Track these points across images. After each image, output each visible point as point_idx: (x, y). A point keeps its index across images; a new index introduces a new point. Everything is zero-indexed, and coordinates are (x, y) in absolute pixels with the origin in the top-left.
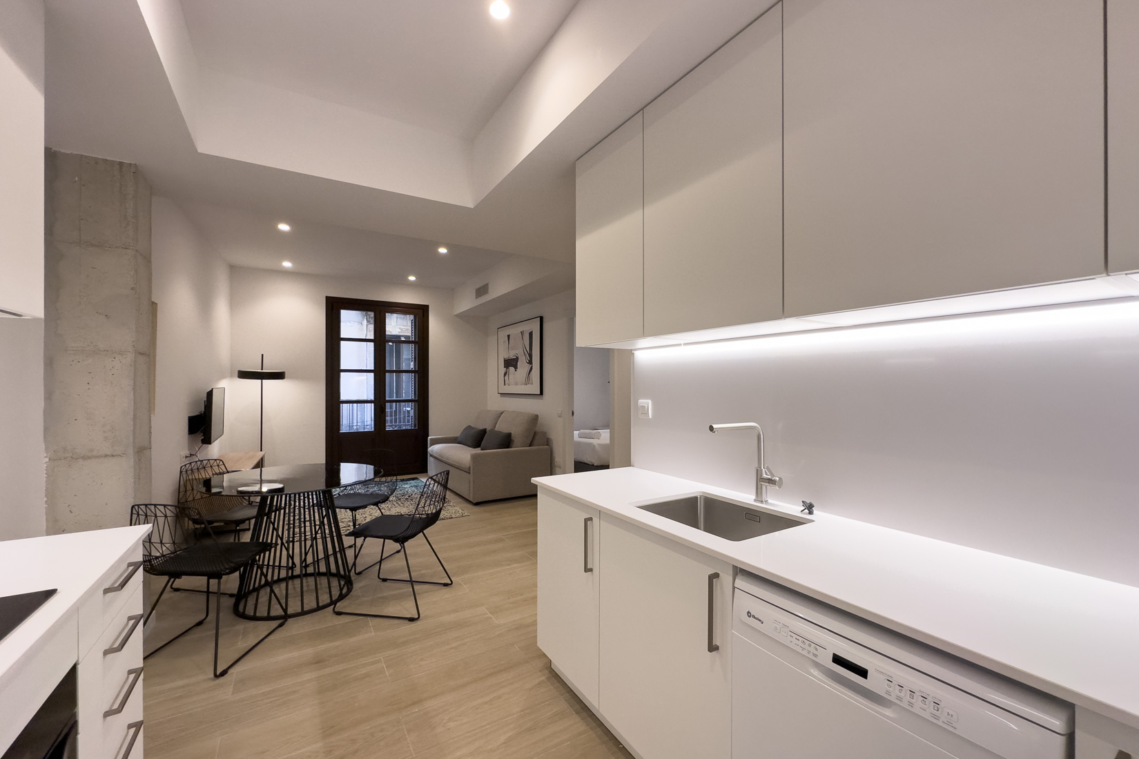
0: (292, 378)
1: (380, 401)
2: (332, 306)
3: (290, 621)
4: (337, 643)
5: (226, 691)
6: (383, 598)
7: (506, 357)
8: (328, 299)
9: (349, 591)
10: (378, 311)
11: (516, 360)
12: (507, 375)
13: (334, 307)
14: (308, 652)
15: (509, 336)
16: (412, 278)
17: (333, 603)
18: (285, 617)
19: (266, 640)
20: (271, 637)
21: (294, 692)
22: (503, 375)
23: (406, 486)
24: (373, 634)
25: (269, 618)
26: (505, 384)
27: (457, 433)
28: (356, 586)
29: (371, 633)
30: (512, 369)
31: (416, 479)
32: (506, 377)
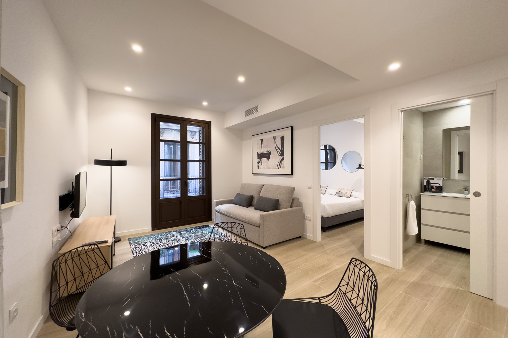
1: (184, 179)
2: (155, 119)
7: (260, 152)
10: (183, 123)
11: (269, 153)
15: (262, 140)
16: (205, 104)
22: (257, 163)
26: (258, 168)
30: (265, 160)
31: (207, 225)
32: (260, 164)
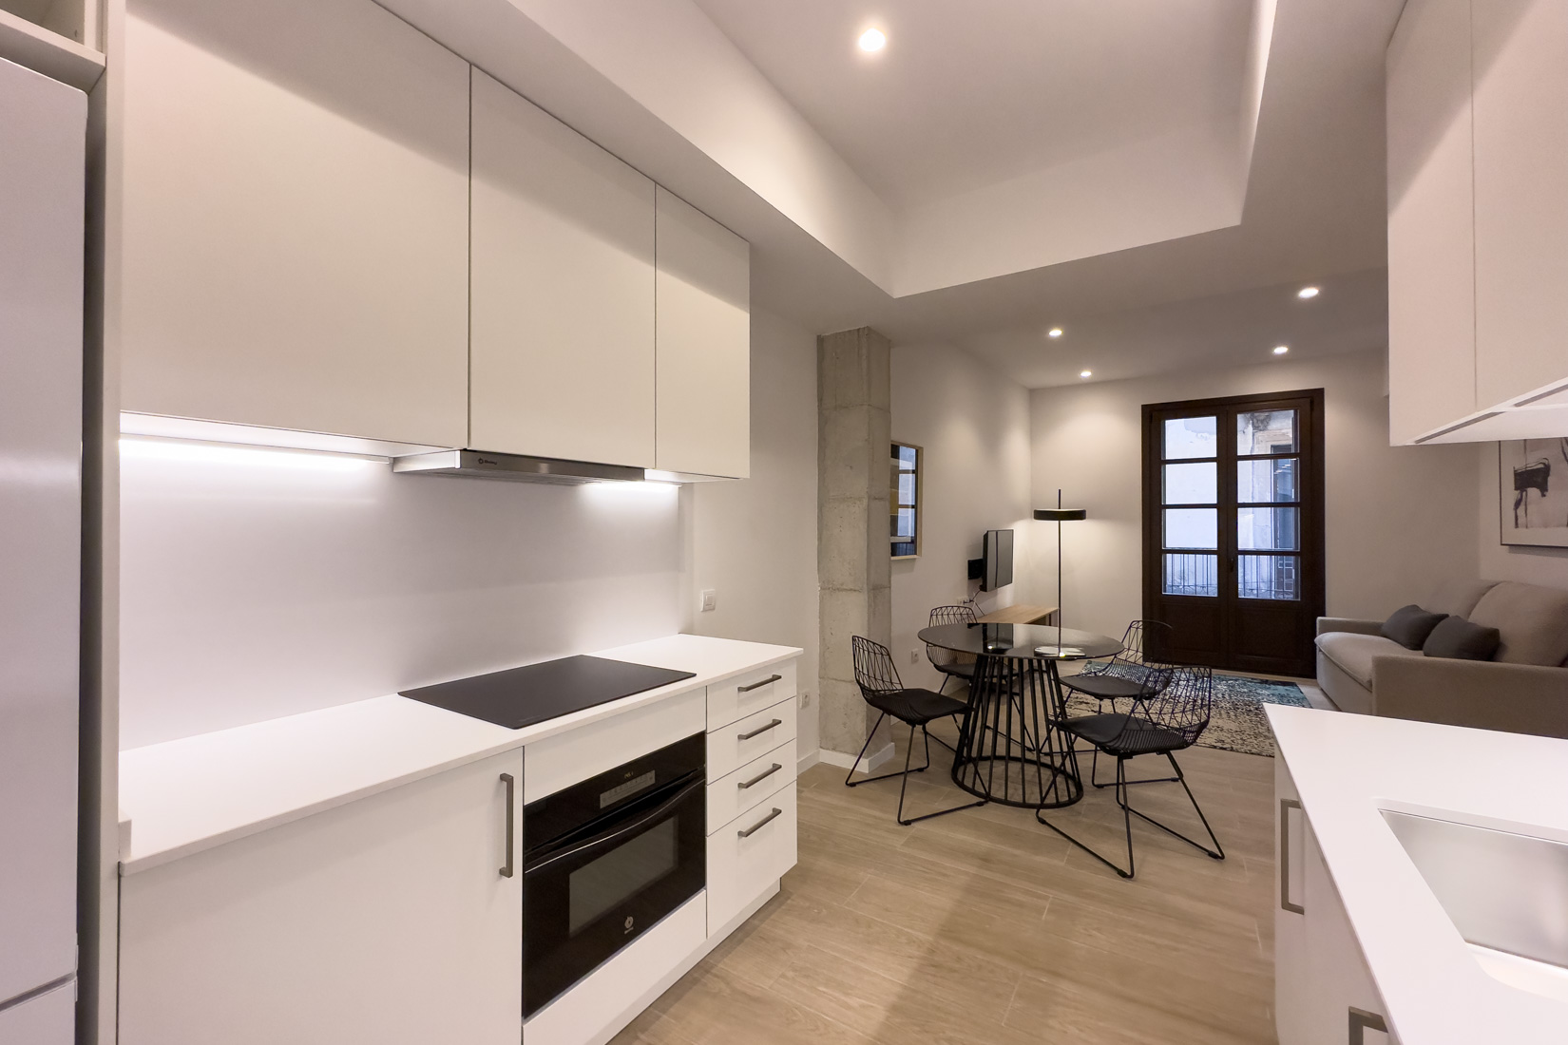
0: (1094, 517)
1: (1228, 552)
2: (1151, 416)
3: (991, 804)
4: (1017, 852)
5: (898, 840)
6: (1109, 830)
7: (1520, 466)
8: (1144, 407)
9: (1071, 802)
10: (1226, 411)
11: (1546, 471)
12: (1522, 508)
13: (1153, 420)
14: (984, 844)
16: (1281, 350)
17: (1042, 806)
18: (987, 798)
19: (959, 812)
20: (964, 812)
21: (945, 875)
22: (1513, 506)
23: (1264, 692)
24: (1062, 864)
25: (973, 791)
26: (1517, 525)
27: (1382, 617)
28: (1086, 799)
29: (1059, 861)
30: (1533, 493)
31: (1292, 684)
32: (1521, 511)
